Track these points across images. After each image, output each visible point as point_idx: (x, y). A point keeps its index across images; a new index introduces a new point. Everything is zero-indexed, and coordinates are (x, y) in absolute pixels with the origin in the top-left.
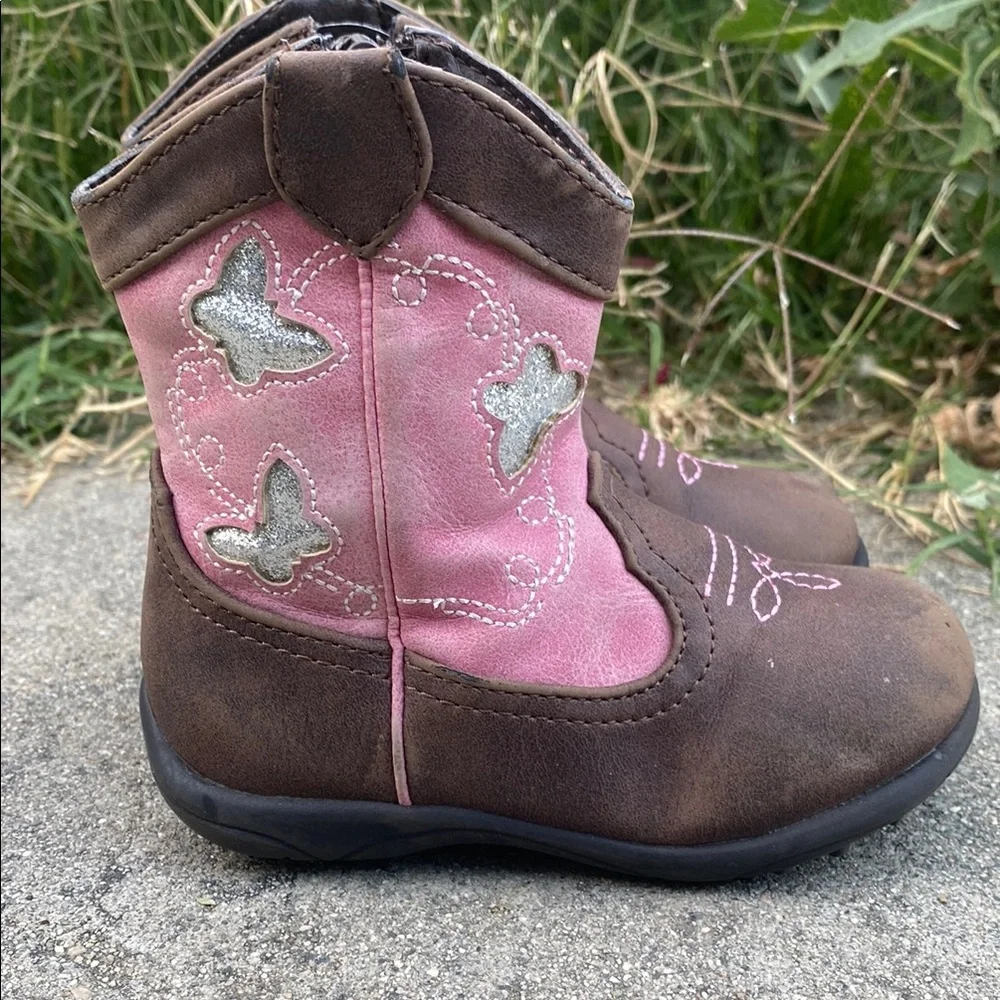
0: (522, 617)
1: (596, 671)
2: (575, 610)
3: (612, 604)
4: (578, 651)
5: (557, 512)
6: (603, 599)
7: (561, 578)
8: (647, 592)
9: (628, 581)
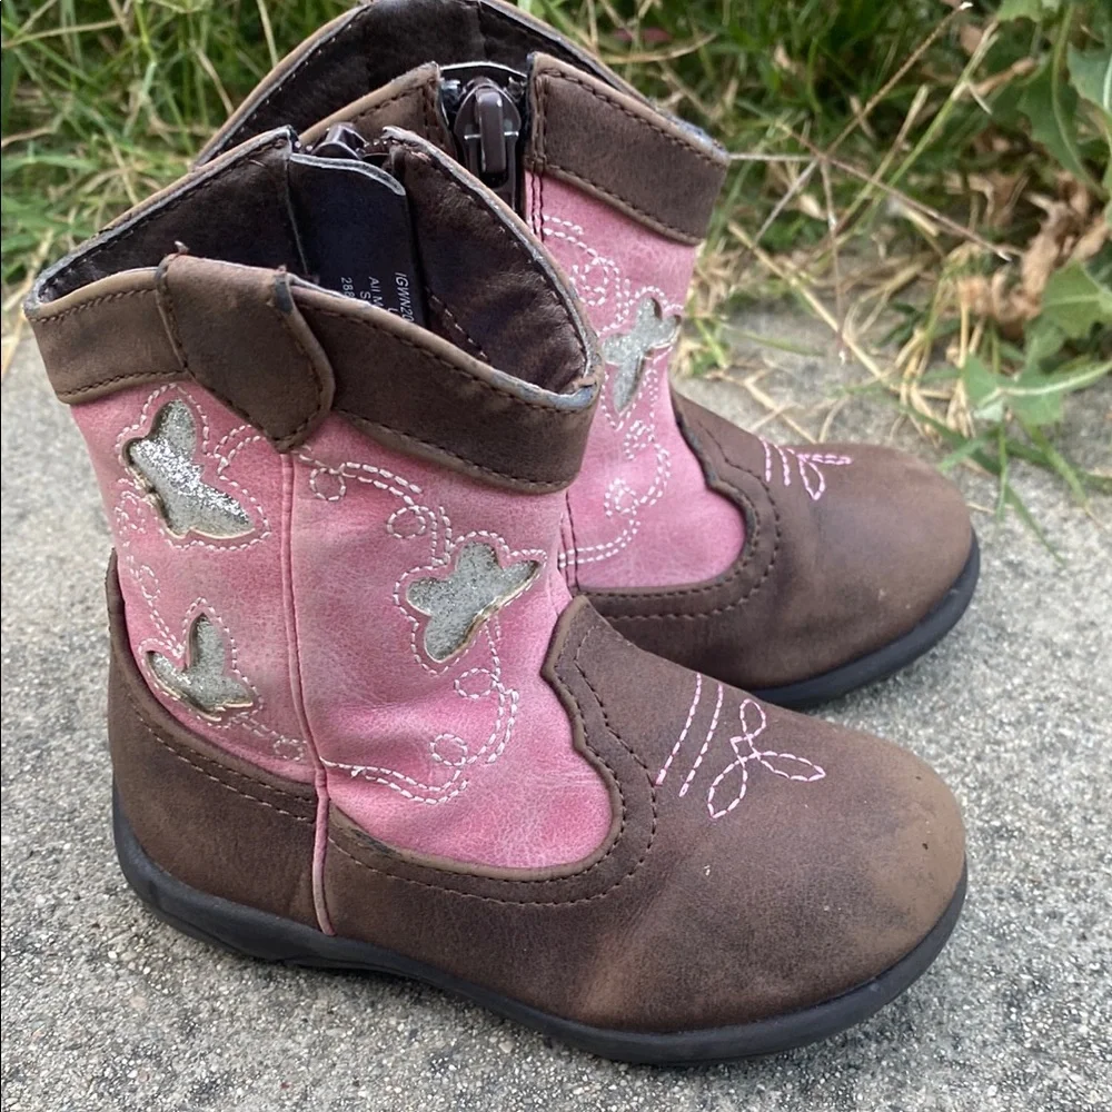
0: (443, 795)
1: (522, 851)
2: (505, 789)
3: (550, 784)
4: (504, 830)
5: (500, 685)
6: (539, 778)
7: (493, 757)
8: (593, 773)
9: (573, 760)
